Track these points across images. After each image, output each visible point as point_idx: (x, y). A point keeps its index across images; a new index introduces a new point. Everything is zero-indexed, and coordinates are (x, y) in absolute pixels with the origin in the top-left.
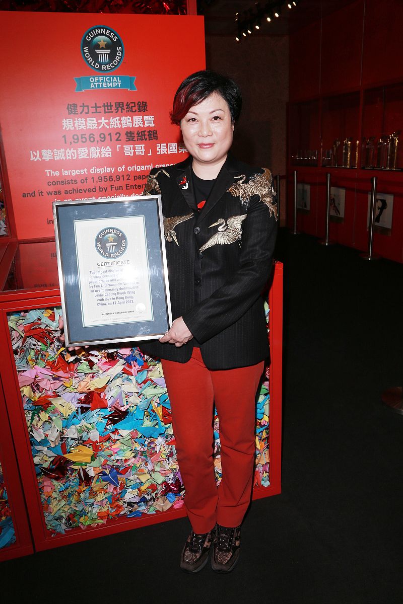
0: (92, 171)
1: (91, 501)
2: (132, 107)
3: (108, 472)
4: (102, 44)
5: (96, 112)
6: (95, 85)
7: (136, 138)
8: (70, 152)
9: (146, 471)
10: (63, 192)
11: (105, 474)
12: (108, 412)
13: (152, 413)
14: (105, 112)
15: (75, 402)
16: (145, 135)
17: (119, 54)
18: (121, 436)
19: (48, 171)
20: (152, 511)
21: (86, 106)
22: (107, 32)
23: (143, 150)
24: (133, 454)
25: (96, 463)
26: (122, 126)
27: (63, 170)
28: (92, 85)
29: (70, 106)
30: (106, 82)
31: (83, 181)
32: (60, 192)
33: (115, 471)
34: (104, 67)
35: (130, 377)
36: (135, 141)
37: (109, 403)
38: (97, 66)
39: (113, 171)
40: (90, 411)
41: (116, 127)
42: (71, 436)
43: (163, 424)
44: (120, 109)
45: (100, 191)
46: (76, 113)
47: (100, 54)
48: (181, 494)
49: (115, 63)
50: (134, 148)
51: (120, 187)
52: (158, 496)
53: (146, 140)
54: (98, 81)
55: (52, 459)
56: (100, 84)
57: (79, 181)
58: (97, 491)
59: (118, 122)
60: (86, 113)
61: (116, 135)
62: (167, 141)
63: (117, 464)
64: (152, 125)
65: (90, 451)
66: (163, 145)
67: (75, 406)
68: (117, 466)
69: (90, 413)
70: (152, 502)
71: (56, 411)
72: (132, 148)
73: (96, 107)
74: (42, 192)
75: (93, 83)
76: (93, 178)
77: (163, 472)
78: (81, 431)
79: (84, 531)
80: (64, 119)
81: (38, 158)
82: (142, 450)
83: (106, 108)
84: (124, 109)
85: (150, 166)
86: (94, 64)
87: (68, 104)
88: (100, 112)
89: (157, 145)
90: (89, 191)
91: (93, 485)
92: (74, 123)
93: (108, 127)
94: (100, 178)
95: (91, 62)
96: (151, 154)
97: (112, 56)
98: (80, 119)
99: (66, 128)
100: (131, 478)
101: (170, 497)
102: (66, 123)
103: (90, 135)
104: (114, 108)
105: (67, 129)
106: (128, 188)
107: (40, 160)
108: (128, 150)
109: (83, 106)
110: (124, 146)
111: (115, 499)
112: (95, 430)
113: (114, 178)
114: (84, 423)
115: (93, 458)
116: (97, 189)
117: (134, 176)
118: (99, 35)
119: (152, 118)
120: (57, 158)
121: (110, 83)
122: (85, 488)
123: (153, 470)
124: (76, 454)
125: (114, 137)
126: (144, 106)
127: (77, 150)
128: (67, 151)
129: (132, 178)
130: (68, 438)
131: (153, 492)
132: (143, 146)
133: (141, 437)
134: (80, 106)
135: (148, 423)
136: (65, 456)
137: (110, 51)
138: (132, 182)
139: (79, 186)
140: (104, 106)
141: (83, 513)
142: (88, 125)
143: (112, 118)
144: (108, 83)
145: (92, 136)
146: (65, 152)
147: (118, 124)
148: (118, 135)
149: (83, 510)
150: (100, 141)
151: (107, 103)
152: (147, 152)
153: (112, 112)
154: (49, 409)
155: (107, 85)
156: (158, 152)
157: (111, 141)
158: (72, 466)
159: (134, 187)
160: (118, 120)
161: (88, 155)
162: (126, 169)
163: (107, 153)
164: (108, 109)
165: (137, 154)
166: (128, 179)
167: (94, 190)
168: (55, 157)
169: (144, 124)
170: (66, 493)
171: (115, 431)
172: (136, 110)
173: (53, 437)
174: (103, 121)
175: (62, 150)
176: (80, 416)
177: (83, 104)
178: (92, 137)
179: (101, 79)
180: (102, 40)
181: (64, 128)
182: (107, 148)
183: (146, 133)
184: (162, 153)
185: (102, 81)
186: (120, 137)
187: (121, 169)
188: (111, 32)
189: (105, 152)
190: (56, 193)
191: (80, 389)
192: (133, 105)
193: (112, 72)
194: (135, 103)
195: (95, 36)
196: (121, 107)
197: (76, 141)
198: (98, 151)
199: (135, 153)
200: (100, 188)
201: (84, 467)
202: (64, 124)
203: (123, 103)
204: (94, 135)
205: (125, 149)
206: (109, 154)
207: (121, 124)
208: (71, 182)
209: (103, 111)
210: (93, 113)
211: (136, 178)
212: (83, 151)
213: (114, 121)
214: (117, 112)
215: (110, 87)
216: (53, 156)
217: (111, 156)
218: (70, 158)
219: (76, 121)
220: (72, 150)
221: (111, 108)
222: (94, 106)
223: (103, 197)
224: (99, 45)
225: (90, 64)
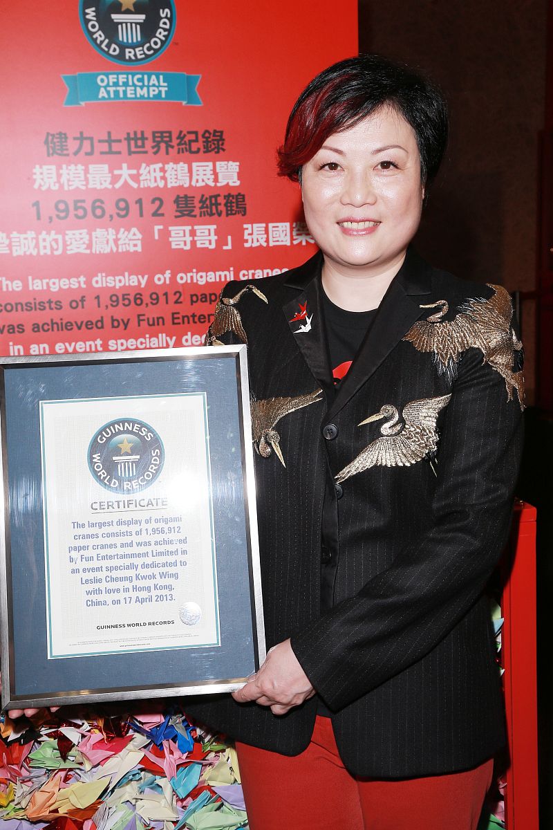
0: (97, 282)
2: (190, 141)
4: (128, 3)
5: (110, 152)
6: (108, 92)
7: (197, 212)
8: (49, 239)
14: (130, 153)
16: (217, 204)
17: (165, 23)
21: (87, 138)
23: (214, 238)
26: (166, 184)
27: (30, 278)
28: (102, 93)
29: (50, 138)
30: (134, 85)
31: (74, 305)
32: (21, 329)
34: (129, 54)
36: (195, 216)
38: (115, 50)
39: (143, 283)
41: (153, 185)
44: (163, 146)
45: (113, 327)
46: (65, 152)
47: (121, 23)
49: (156, 43)
50: (193, 233)
51: (158, 318)
53: (220, 215)
54: (116, 84)
56: (121, 89)
57: (65, 304)
59: (158, 174)
60: (87, 154)
61: (153, 202)
62: (267, 218)
64: (234, 182)
66: (259, 228)
72: (187, 233)
73: (110, 141)
75: (105, 87)
76: (98, 297)
80: (37, 167)
83: (132, 142)
84: (172, 147)
85: (227, 273)
86: (108, 46)
87: (48, 134)
88: (119, 153)
89: (245, 226)
90: (89, 325)
92: (59, 176)
93: (135, 185)
94: (114, 298)
95: (102, 42)
96: (229, 247)
97: (148, 30)
98: (72, 167)
99: (40, 186)
102: (41, 174)
103: (95, 202)
104: (149, 143)
105: (44, 188)
106: (176, 321)
108: (180, 237)
109: (82, 138)
110: (170, 228)
113: (147, 299)
116: (107, 322)
117: (192, 296)
119: (234, 167)
120: (18, 252)
121: (142, 88)
125: (149, 208)
126: (218, 141)
127: (64, 235)
128: (41, 237)
129: (186, 298)
132: (213, 228)
134: (74, 139)
137: (143, 17)
138: (186, 309)
139: (67, 314)
140: (128, 139)
142: (91, 180)
143: (144, 165)
144: (138, 89)
145: (98, 204)
146: (37, 239)
147: (158, 179)
148: (158, 203)
150: (115, 217)
151: (135, 133)
152: (221, 242)
153: (146, 152)
155: (135, 94)
156: (247, 241)
157: (141, 215)
159: (191, 319)
160: (158, 170)
161: (89, 246)
162: (173, 278)
163: (132, 243)
164: (136, 146)
165: (199, 245)
166: (176, 302)
167: (99, 325)
168: (14, 249)
169: (216, 180)
172: (199, 149)
174: (125, 172)
175: (31, 234)
177: (81, 133)
178: (99, 207)
179: (122, 78)
181: (36, 186)
182: (132, 232)
183: (221, 200)
184: (256, 244)
185: (126, 84)
186: (162, 208)
187: (163, 279)
189: (127, 241)
190: (11, 329)
192: (193, 137)
193: (148, 65)
194: (196, 133)
196: (166, 142)
197: (62, 215)
198: (112, 237)
199: (193, 243)
200: (113, 320)
202: (37, 177)
203: (170, 133)
204: (102, 202)
205: (173, 234)
206: (135, 245)
207: (164, 178)
208: (47, 305)
209: (125, 151)
210: (102, 153)
211: (195, 298)
212: (78, 236)
213: (149, 172)
214: (155, 153)
215: (142, 97)
216: (10, 246)
217: (139, 249)
218: (48, 251)
219: (64, 171)
220: (53, 235)
221: (143, 144)
222: (106, 138)
223: (119, 342)
224: (121, 5)
225: (99, 46)
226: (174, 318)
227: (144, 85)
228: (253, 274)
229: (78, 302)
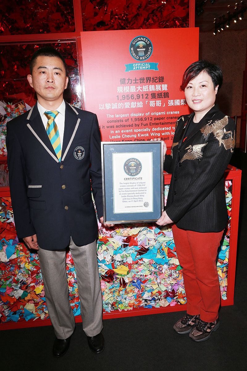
0: (132, 115)
1: (125, 296)
2: (155, 79)
3: (135, 281)
4: (141, 46)
5: (136, 83)
6: (136, 68)
7: (157, 97)
9: (156, 283)
10: (115, 127)
11: (134, 282)
12: (138, 248)
13: (162, 250)
14: (141, 83)
15: (121, 241)
16: (162, 95)
17: (150, 50)
18: (144, 262)
19: (108, 115)
20: (157, 306)
21: (130, 80)
22: (144, 39)
23: (160, 104)
24: (150, 273)
25: (130, 275)
26: (149, 90)
27: (116, 114)
28: (134, 68)
29: (122, 80)
30: (142, 66)
31: (126, 121)
32: (113, 127)
33: (139, 281)
34: (141, 58)
35: (151, 230)
37: (139, 243)
39: (143, 115)
40: (128, 247)
41: (146, 91)
42: (117, 259)
43: (167, 257)
46: (125, 83)
47: (139, 51)
48: (175, 298)
49: (148, 55)
50: (155, 103)
51: (146, 124)
52: (162, 298)
53: (162, 98)
54: (138, 66)
55: (107, 271)
57: (124, 121)
58: (129, 291)
59: (147, 88)
60: (130, 83)
61: (146, 95)
62: (174, 98)
63: (141, 277)
64: (166, 89)
65: (127, 269)
66: (172, 101)
67: (121, 243)
68: (141, 278)
69: (129, 248)
70: (158, 301)
71: (110, 245)
73: (136, 80)
74: (104, 126)
76: (132, 119)
77: (166, 284)
78: (122, 257)
79: (120, 312)
80: (118, 87)
81: (103, 108)
82: (155, 271)
83: (141, 80)
84: (151, 81)
85: (164, 112)
86: (136, 57)
88: (138, 83)
89: (169, 101)
90: (129, 126)
91: (127, 287)
92: (123, 89)
93: (141, 91)
94: (136, 119)
96: (164, 106)
97: (146, 52)
98: (127, 87)
100: (148, 286)
101: (168, 299)
103: (132, 95)
104: (145, 80)
105: (119, 92)
107: (104, 109)
108: (152, 103)
110: (150, 101)
111: (138, 296)
112: (130, 257)
113: (144, 119)
114: (124, 253)
115: (128, 272)
116: (134, 125)
118: (140, 41)
119: (166, 86)
120: (113, 108)
122: (123, 289)
123: (160, 283)
124: (120, 270)
125: (145, 96)
126: (162, 79)
127: (124, 104)
128: (118, 104)
129: (153, 119)
130: (116, 260)
131: (159, 295)
132: (160, 101)
133: (155, 264)
134: (127, 80)
135: (159, 256)
136: (113, 270)
137: (145, 49)
138: (153, 122)
139: (124, 123)
140: (140, 79)
141: (120, 303)
142: (131, 90)
143: (144, 86)
145: (132, 96)
146: (118, 105)
148: (147, 95)
149: (121, 300)
150: (136, 99)
151: (142, 78)
152: (162, 105)
153: (145, 83)
154: (107, 243)
155: (142, 68)
156: (169, 104)
157: (143, 98)
158: (117, 276)
159: (154, 124)
161: (130, 106)
162: (150, 114)
163: (140, 105)
165: (157, 106)
166: (151, 120)
167: (132, 126)
169: (162, 89)
170: (112, 290)
171: (141, 259)
172: (157, 81)
173: (108, 259)
174: (139, 88)
175: (116, 104)
176: (123, 249)
178: (133, 96)
179: (139, 64)
180: (141, 44)
181: (118, 92)
182: (140, 103)
184: (171, 105)
185: (140, 66)
187: (147, 114)
188: (146, 39)
190: (111, 127)
191: (124, 235)
192: (156, 78)
194: (157, 77)
195: (137, 42)
196: (149, 80)
197: (124, 99)
198: (135, 104)
199: (155, 105)
200: (135, 125)
201: (123, 277)
202: (118, 89)
203: (150, 77)
204: (133, 95)
205: (150, 103)
206: (141, 106)
207: (149, 89)
208: (120, 121)
209: (139, 82)
210: (134, 83)
211: (155, 119)
212: (127, 104)
213: (145, 87)
214: (147, 83)
215: (144, 69)
216: (111, 107)
217: (142, 107)
218: (120, 108)
219: (124, 88)
220: (121, 104)
221: (144, 80)
222: (135, 79)
223: (137, 130)
224: (139, 46)
225: (134, 57)
226: (150, 124)
227: (144, 66)
228: (170, 113)
229: (127, 120)
